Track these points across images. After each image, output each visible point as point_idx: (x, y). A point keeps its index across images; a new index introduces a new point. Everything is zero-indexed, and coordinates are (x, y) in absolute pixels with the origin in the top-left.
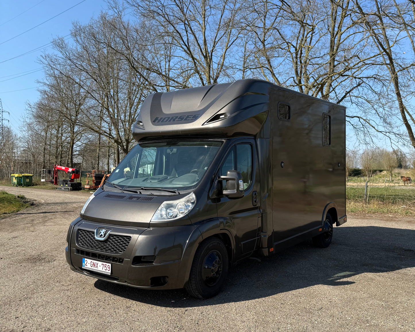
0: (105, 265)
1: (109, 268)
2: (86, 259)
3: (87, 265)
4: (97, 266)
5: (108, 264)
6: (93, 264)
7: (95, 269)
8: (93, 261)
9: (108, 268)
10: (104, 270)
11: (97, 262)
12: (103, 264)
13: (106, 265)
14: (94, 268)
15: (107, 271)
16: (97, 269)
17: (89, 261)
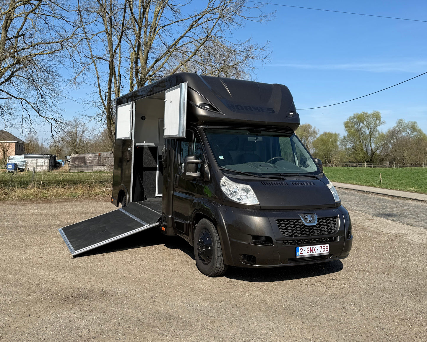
0: (323, 246)
1: (328, 248)
2: (300, 248)
3: (302, 253)
4: (315, 250)
5: (326, 245)
6: (310, 249)
7: (313, 253)
8: (309, 247)
9: (326, 249)
10: (322, 252)
11: (314, 246)
12: (321, 247)
13: (325, 246)
14: (311, 253)
15: (326, 252)
16: (315, 253)
17: (305, 248)
